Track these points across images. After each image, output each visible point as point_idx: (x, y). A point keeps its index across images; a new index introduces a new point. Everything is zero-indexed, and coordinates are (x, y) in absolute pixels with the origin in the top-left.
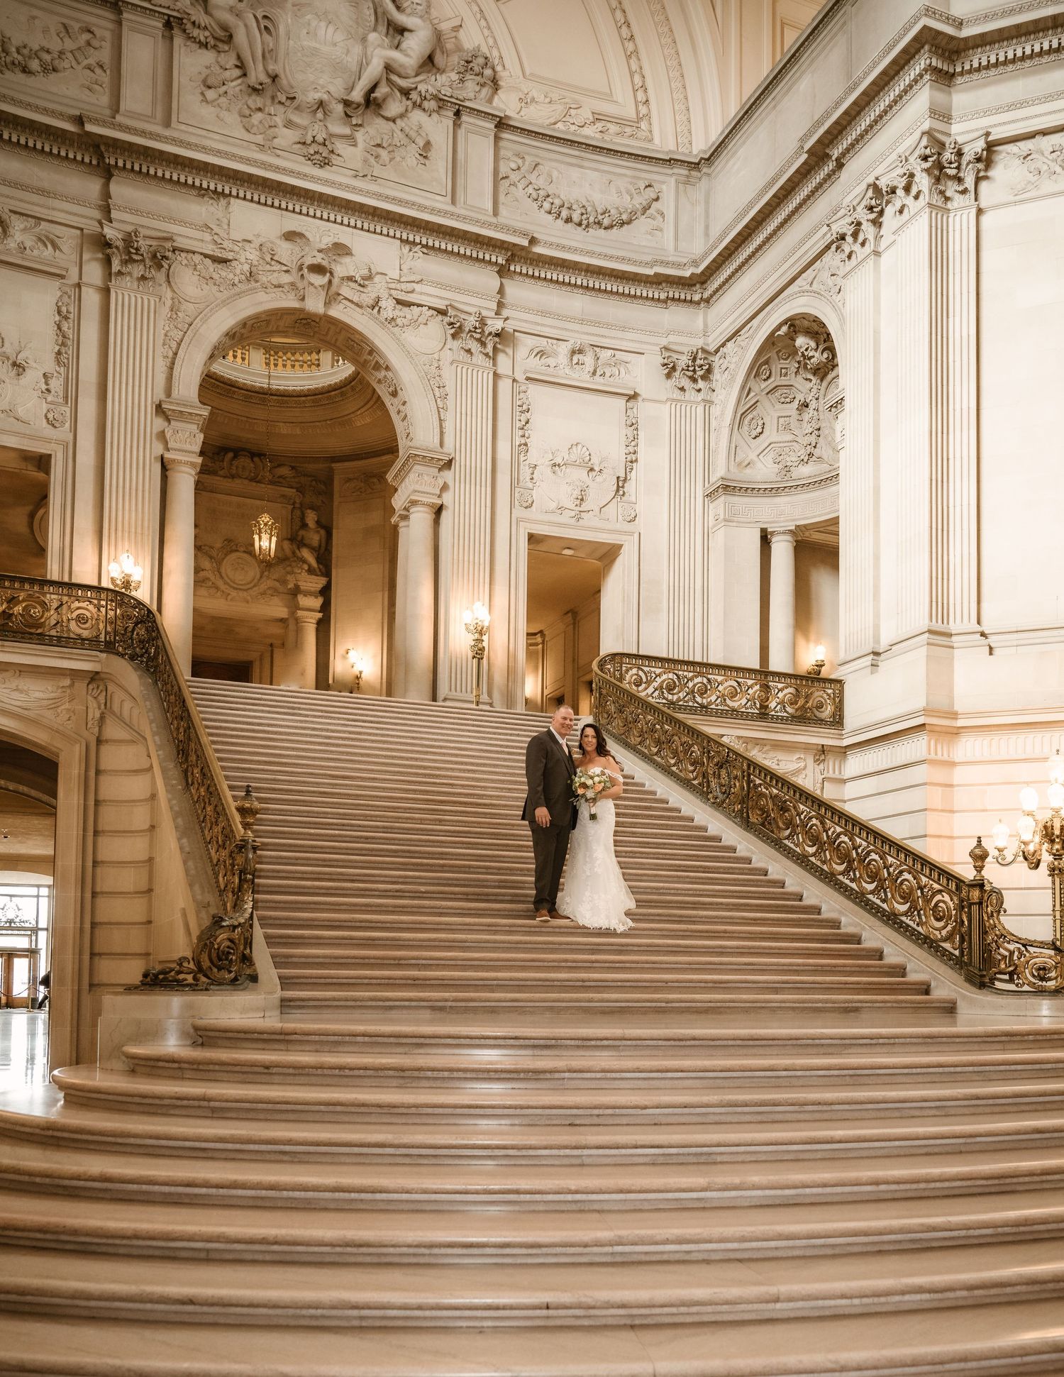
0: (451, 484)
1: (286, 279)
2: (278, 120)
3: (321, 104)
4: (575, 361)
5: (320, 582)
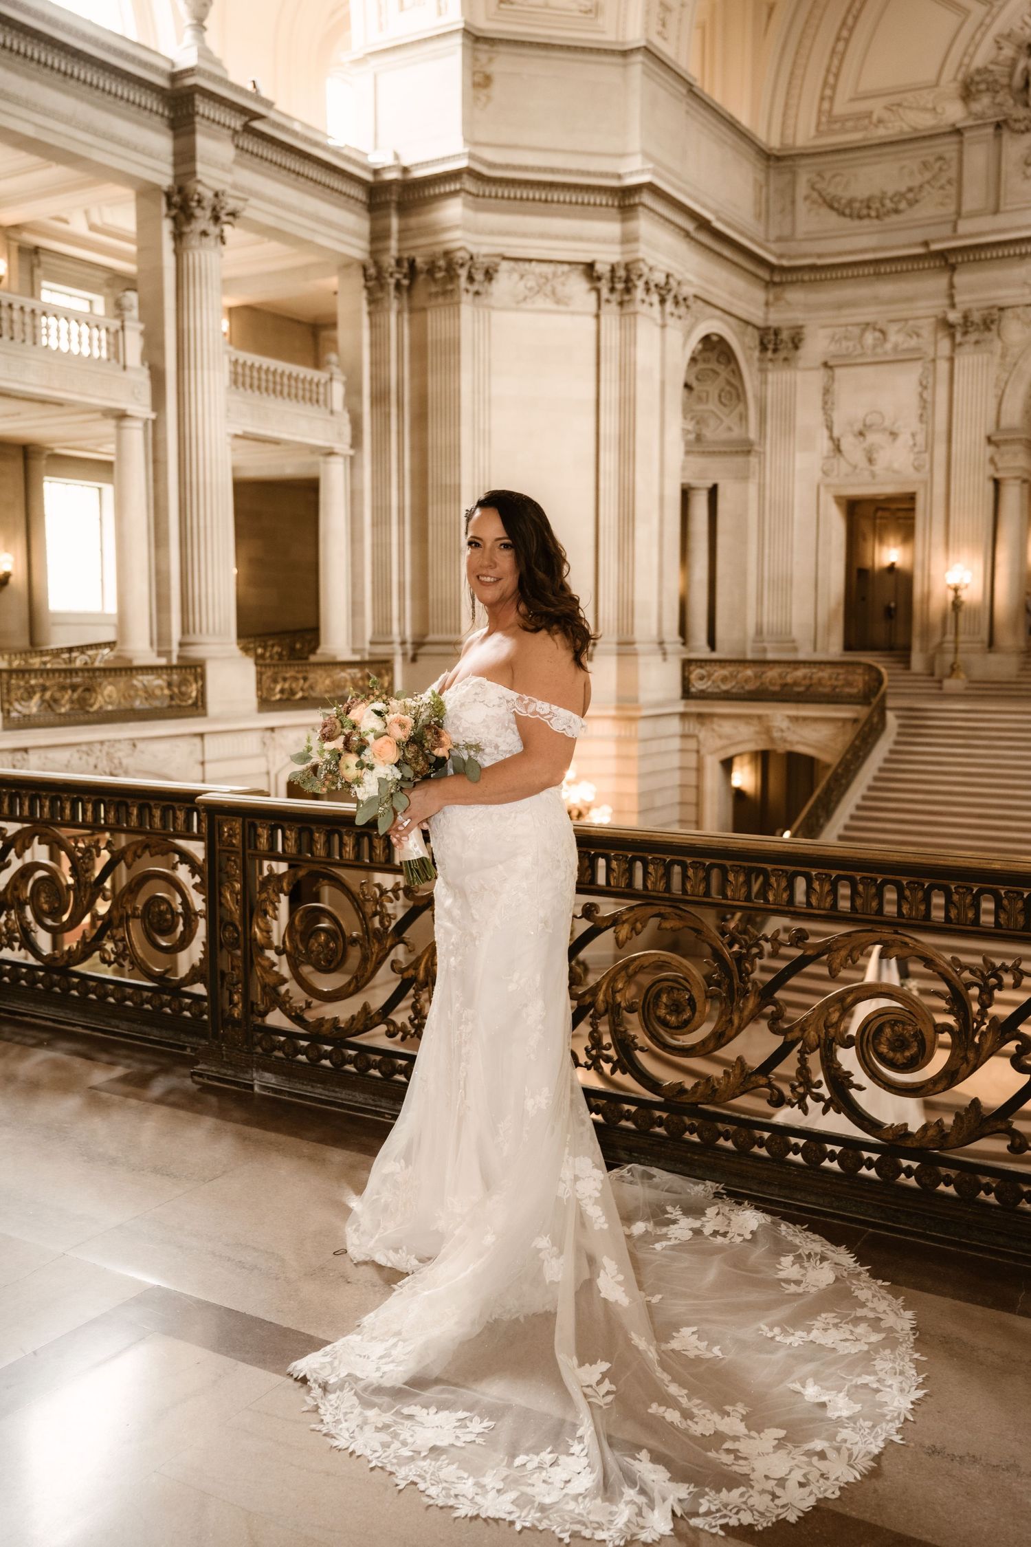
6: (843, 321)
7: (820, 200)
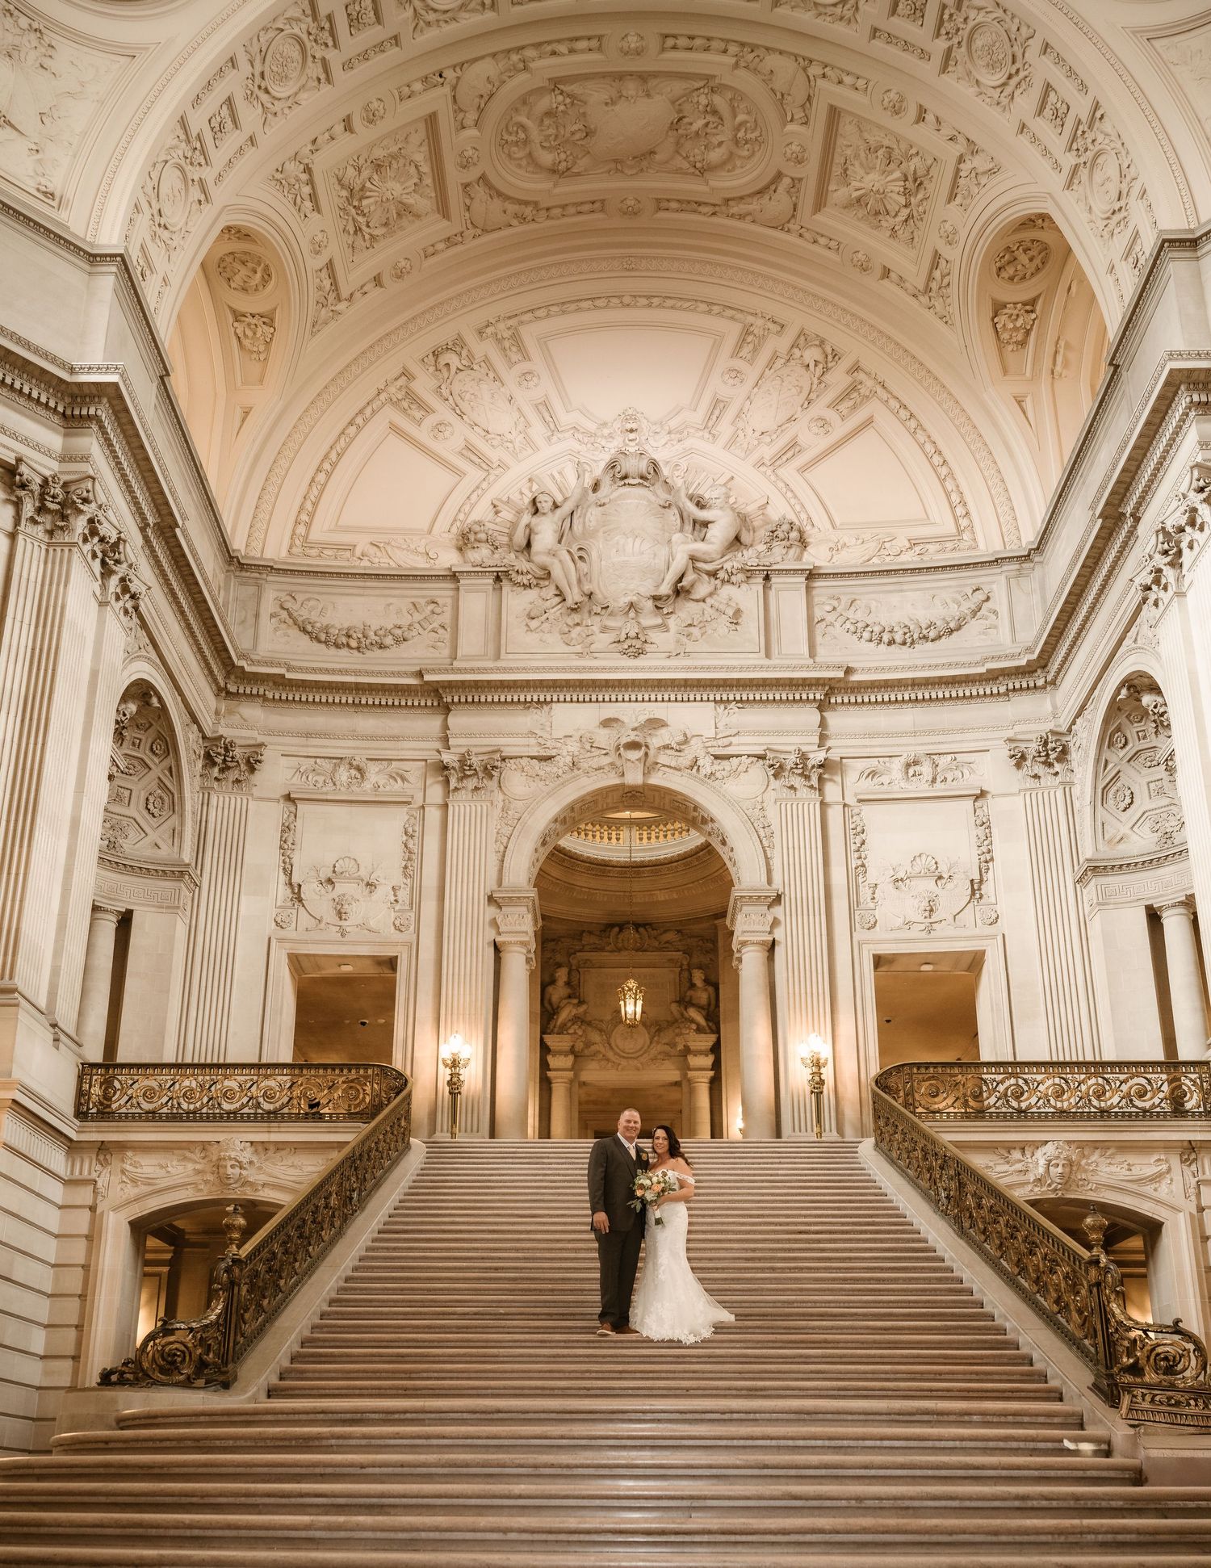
0: (782, 918)
1: (606, 760)
2: (596, 629)
3: (631, 605)
4: (911, 772)
5: (710, 1039)
6: (312, 752)
7: (290, 622)
